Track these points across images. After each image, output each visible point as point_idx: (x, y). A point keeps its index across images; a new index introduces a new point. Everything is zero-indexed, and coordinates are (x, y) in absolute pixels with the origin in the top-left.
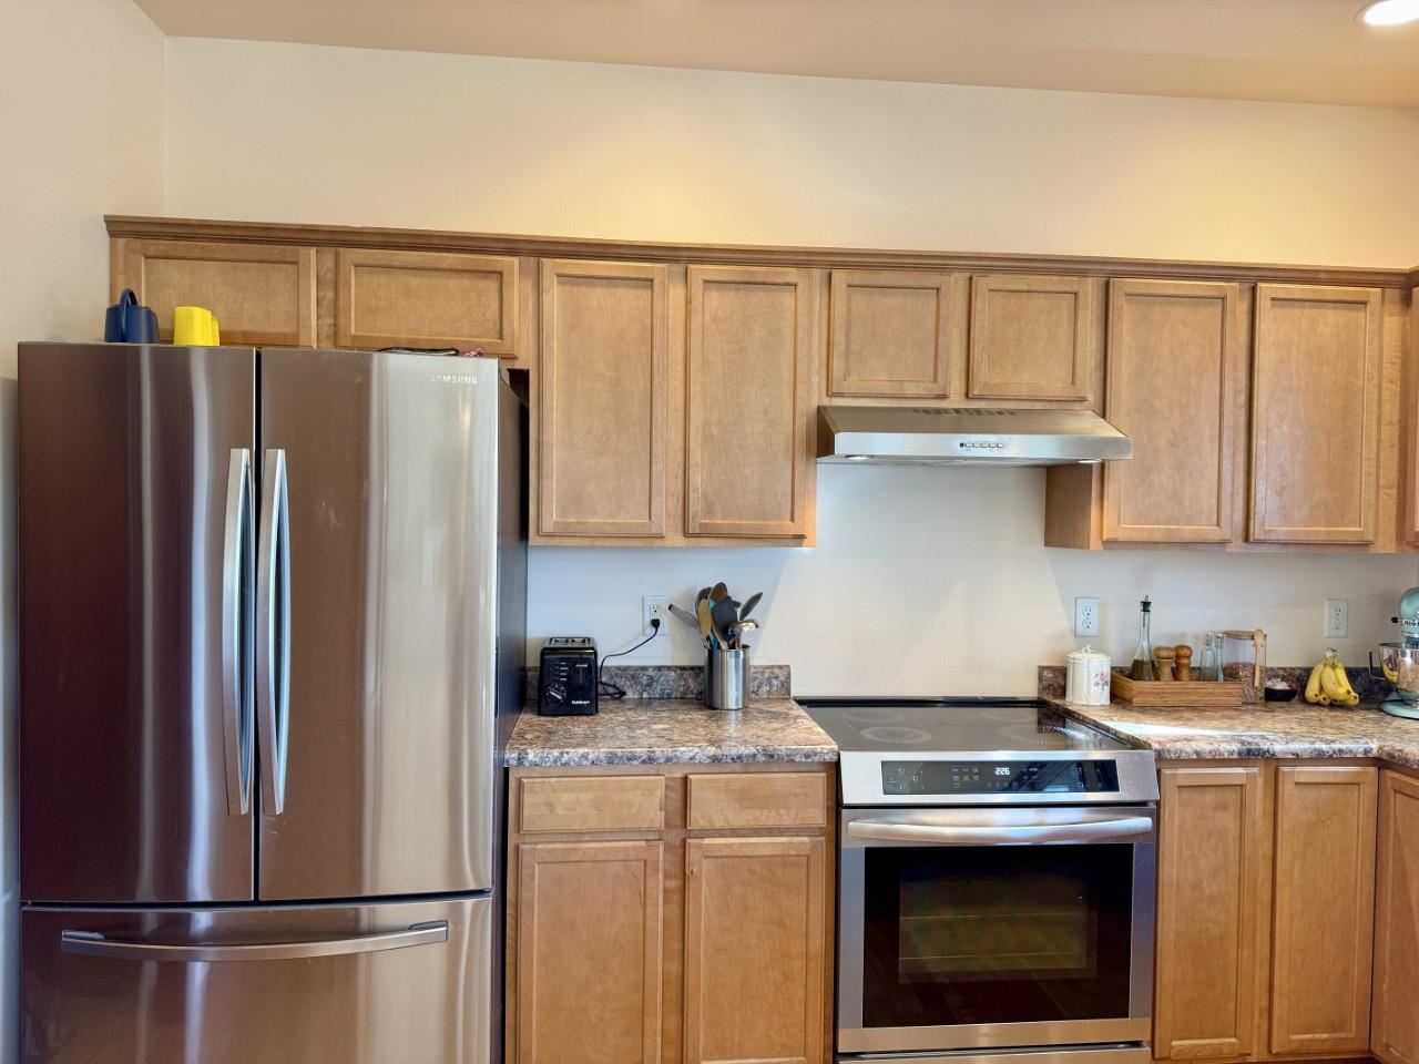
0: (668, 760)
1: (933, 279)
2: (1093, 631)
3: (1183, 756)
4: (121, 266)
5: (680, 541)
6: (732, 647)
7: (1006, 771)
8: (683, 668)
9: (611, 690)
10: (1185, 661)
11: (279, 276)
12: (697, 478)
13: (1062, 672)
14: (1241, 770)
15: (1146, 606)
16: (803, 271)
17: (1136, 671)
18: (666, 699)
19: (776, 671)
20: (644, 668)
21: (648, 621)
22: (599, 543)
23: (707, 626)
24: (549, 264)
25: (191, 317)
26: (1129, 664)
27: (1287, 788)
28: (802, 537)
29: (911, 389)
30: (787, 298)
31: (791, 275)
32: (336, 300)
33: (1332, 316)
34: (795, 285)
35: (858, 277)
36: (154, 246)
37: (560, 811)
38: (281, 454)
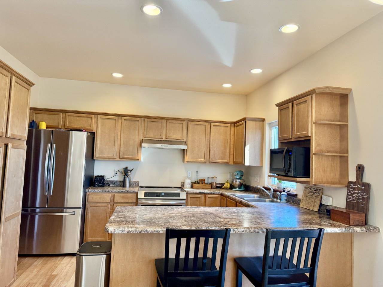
0: (111, 192)
1: (160, 121)
2: (190, 176)
3: (191, 193)
4: (31, 115)
5: (119, 160)
6: (127, 177)
7: (163, 194)
8: (121, 181)
9: (108, 184)
10: (204, 181)
11: (56, 117)
12: (122, 149)
13: (184, 183)
14: (200, 195)
15: (197, 172)
16: (140, 118)
17: (195, 183)
18: (117, 186)
19: (137, 182)
20: (114, 181)
21: (115, 173)
22: (105, 159)
23: (124, 174)
24: (99, 116)
25: (42, 123)
26: (194, 182)
27: (207, 198)
28: (139, 159)
29: (157, 137)
30: (137, 123)
31: (138, 119)
32: (65, 121)
33: (223, 128)
34: (139, 121)
35: (149, 120)
36: (37, 112)
37: (94, 199)
38: (55, 144)
